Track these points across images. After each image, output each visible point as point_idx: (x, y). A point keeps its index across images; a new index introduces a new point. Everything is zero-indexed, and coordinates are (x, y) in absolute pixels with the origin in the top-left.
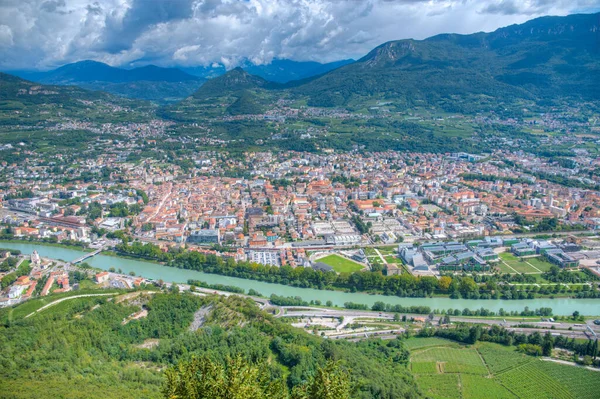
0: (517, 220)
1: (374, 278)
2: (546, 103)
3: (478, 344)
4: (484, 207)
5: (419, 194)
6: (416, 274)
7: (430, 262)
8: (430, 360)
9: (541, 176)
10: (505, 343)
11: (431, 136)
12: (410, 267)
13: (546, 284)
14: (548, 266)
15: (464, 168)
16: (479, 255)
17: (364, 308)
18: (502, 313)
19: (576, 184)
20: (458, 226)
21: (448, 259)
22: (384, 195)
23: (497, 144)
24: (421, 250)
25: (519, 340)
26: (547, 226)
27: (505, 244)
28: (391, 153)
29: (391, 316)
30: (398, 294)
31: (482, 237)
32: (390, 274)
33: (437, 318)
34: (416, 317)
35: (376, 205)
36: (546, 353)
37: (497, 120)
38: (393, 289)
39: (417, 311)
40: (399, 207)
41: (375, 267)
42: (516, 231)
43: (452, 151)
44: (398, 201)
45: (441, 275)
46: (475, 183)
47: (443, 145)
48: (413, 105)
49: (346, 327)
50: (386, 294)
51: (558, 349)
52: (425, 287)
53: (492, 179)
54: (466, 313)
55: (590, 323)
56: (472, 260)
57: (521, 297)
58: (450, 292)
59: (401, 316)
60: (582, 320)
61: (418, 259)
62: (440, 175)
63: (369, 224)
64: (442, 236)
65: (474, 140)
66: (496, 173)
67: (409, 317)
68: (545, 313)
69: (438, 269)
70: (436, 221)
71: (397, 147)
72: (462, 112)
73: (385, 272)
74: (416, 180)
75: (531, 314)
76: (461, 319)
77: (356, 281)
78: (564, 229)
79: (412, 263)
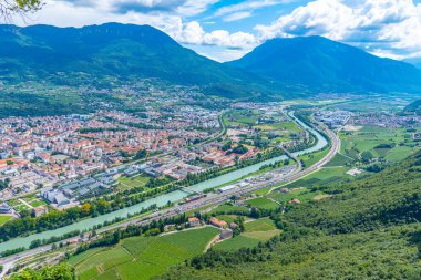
0: (123, 154)
1: (25, 223)
2: (124, 79)
3: (121, 242)
4: (100, 150)
5: (48, 148)
6: (60, 209)
7: (70, 196)
8: (91, 267)
9: (130, 125)
10: (138, 234)
11: (47, 103)
12: (54, 205)
13: (150, 190)
14: (148, 179)
15: (79, 125)
16: (104, 182)
17: (22, 250)
18: (129, 216)
19: (150, 127)
20: (84, 166)
21: (84, 191)
22: (16, 154)
23: (98, 107)
24: (61, 190)
25: (145, 229)
26: (142, 155)
27: (119, 171)
28: (12, 119)
29: (49, 247)
30: (50, 228)
31: (104, 170)
32: (38, 215)
33: (86, 235)
34: (70, 240)
35: (10, 163)
36: (162, 231)
37: (95, 90)
38: (44, 226)
39: (69, 236)
40: (32, 161)
41: (23, 214)
42: (124, 162)
43: (66, 113)
44: (30, 156)
45: (81, 204)
46: (89, 135)
47: (58, 110)
48: (26, 80)
49: (8, 273)
50: (39, 232)
51: (167, 226)
52: (71, 216)
53: (101, 130)
54: (106, 224)
55: (176, 205)
56: (100, 187)
57: (138, 202)
58: (92, 214)
59: (57, 244)
60: (173, 205)
61: (60, 197)
62: (60, 131)
63: (8, 180)
64: (75, 176)
65: (82, 105)
66: (101, 125)
67: (64, 242)
68: (153, 207)
69: (78, 200)
70: (66, 166)
71: (18, 113)
72: (68, 85)
73: (33, 215)
74: (43, 138)
75: (146, 211)
76: (104, 230)
77: (8, 230)
78: (151, 155)
79: (55, 201)
